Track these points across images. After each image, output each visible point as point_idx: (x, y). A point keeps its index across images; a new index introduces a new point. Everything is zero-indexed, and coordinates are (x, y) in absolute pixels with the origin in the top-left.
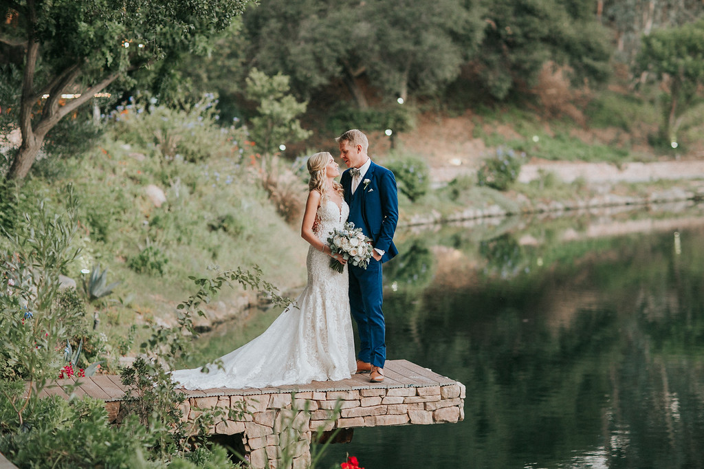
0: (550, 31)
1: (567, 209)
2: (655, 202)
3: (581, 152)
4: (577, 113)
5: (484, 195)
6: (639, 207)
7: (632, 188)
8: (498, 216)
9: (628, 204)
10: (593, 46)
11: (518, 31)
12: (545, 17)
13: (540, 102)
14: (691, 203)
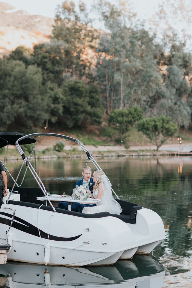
0: (83, 110)
1: (77, 157)
2: (106, 156)
3: (93, 143)
4: (97, 132)
5: (53, 152)
6: (100, 157)
7: (100, 152)
8: (55, 158)
9: (97, 157)
10: (96, 114)
11: (74, 110)
12: (82, 106)
13: (87, 129)
14: (117, 157)
